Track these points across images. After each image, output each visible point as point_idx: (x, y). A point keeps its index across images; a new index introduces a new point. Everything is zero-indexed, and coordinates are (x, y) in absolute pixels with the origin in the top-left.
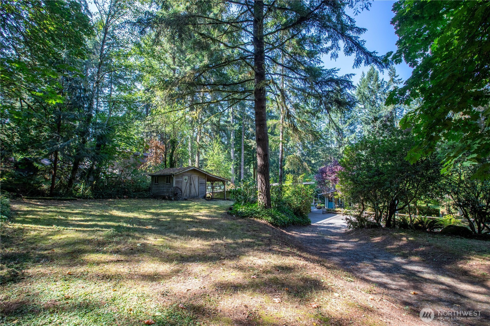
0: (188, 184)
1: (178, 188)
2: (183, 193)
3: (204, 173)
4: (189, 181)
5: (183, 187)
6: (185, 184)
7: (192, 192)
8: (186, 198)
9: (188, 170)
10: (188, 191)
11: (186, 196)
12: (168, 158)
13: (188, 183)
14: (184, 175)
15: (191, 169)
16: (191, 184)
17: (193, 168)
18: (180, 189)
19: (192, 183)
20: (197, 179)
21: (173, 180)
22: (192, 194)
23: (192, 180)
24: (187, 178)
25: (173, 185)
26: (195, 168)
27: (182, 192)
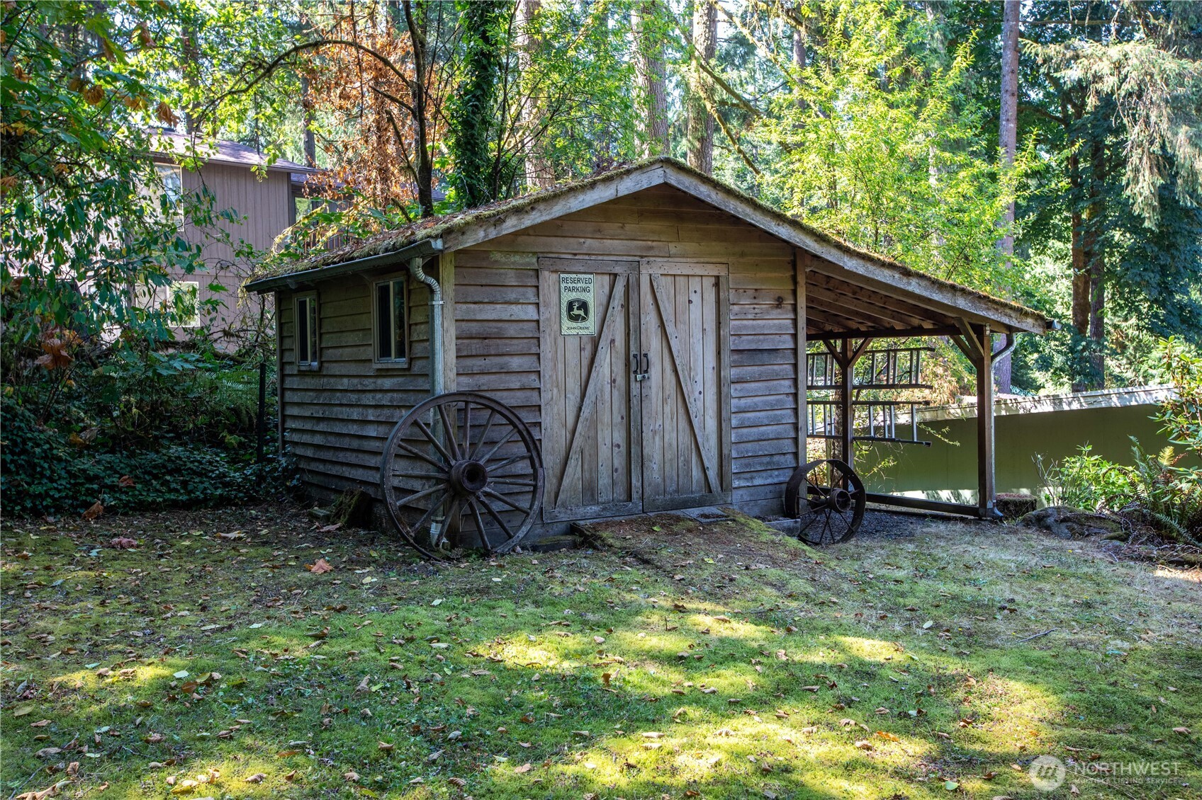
0: (609, 365)
1: (493, 407)
2: (550, 459)
3: (784, 232)
4: (617, 327)
5: (550, 394)
6: (574, 359)
7: (653, 448)
8: (586, 514)
9: (603, 194)
10: (610, 435)
11: (590, 492)
12: (442, 146)
13: (604, 357)
14: (558, 264)
15: (627, 186)
16: (636, 365)
17: (656, 177)
18: (510, 415)
19: (653, 345)
20: (700, 312)
21: (430, 321)
22: (654, 473)
23: (650, 320)
24: (592, 291)
25: (429, 375)
26: (675, 179)
27: (533, 448)
